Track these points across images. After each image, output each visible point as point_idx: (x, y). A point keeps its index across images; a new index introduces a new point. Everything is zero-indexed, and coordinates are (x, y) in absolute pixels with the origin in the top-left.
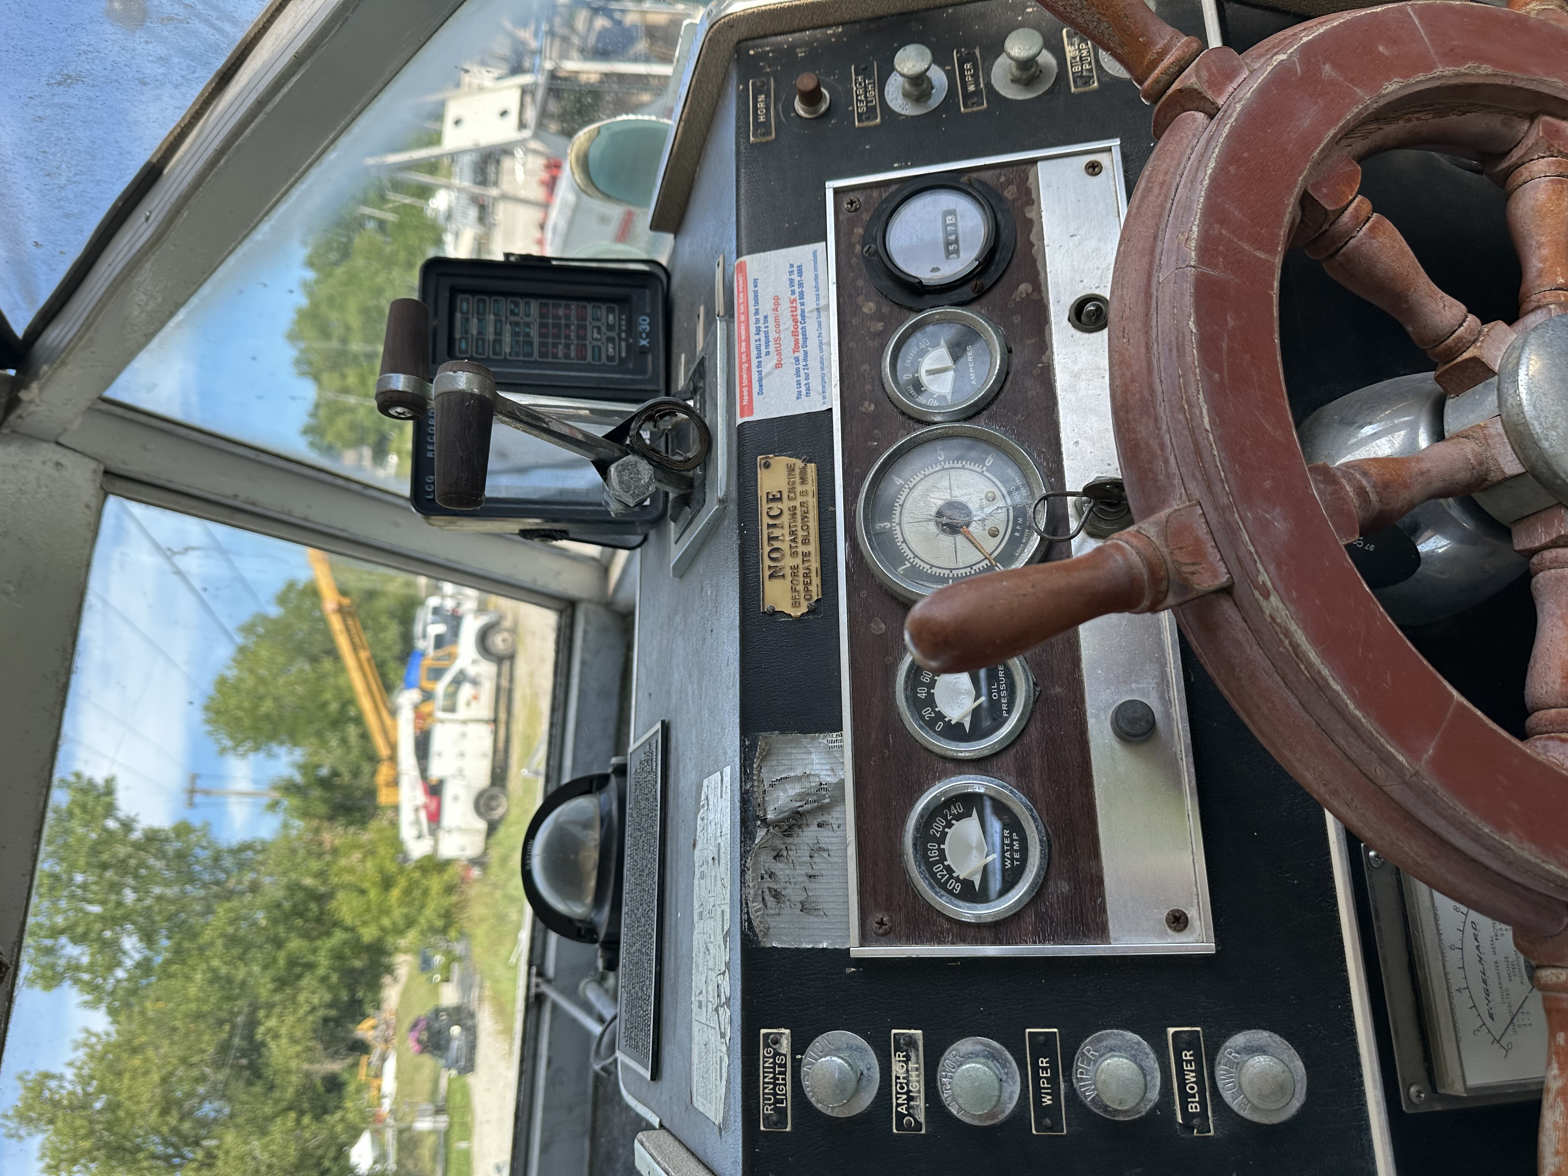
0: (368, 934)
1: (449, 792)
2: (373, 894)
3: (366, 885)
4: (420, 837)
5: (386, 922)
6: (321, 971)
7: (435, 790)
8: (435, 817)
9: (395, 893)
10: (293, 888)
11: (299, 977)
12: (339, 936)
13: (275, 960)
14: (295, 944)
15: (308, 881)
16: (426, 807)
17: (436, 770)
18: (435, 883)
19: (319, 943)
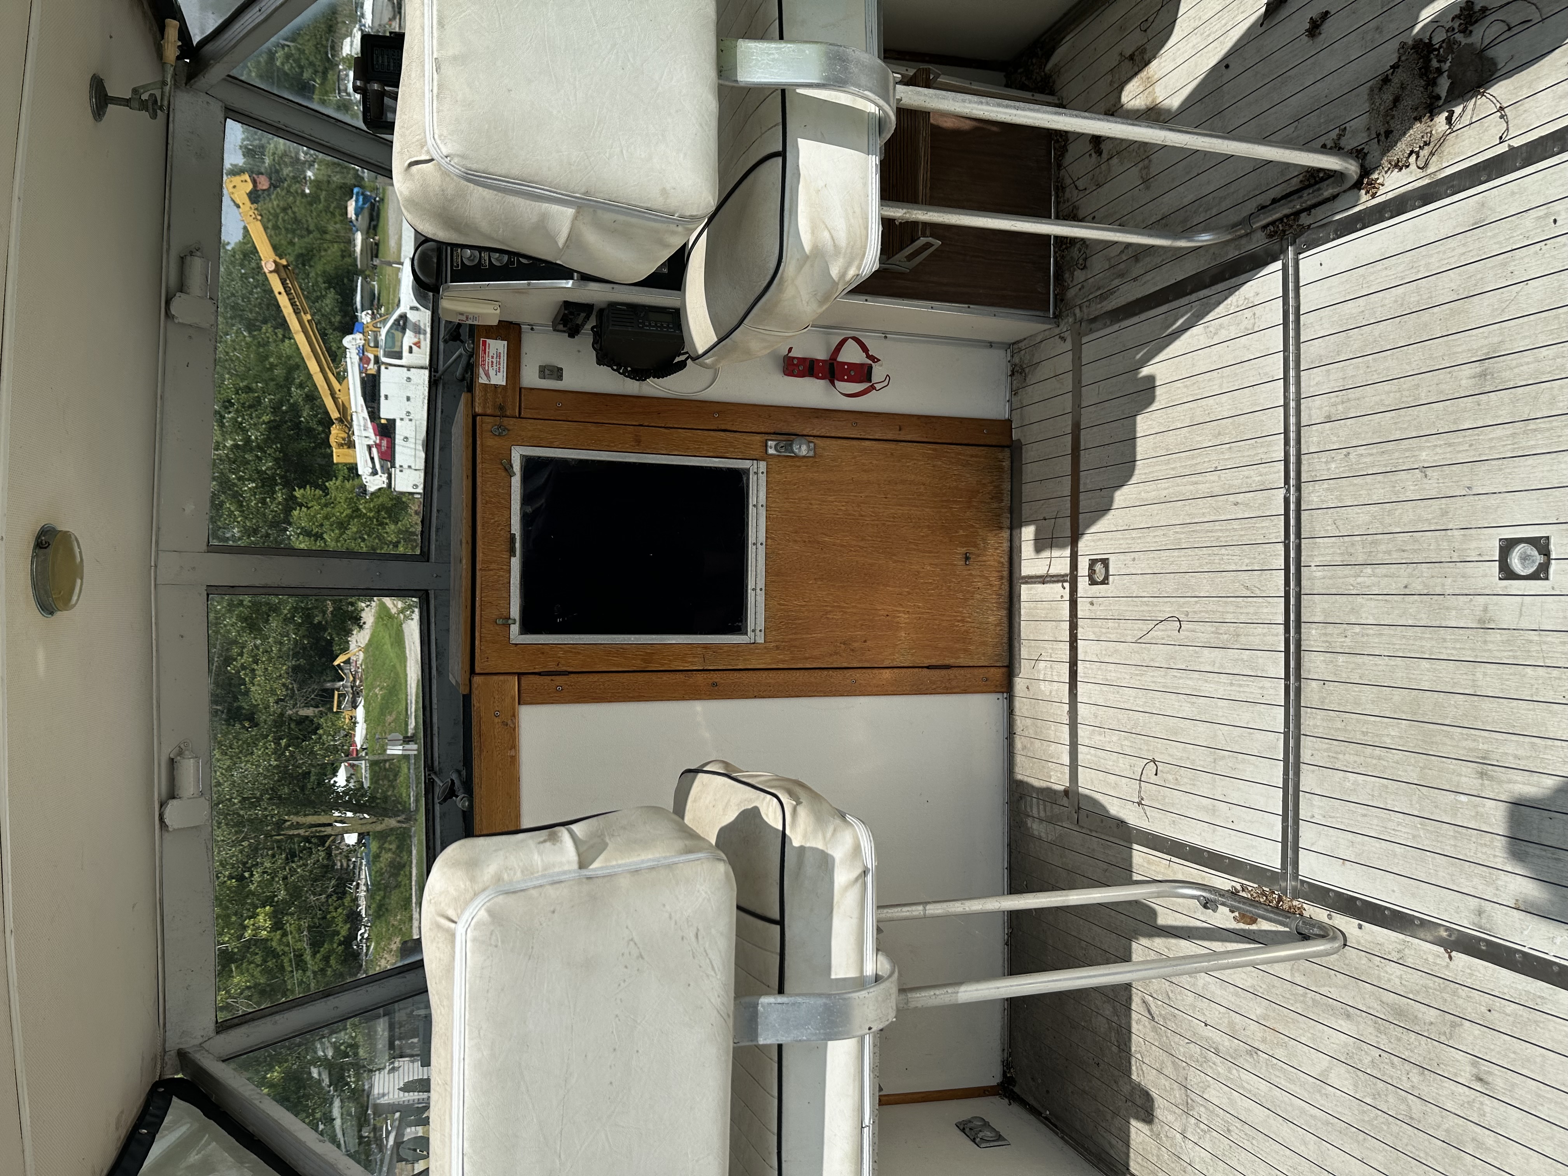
1: (400, 432)
4: (374, 473)
7: (386, 430)
8: (388, 456)
16: (378, 446)
17: (386, 412)
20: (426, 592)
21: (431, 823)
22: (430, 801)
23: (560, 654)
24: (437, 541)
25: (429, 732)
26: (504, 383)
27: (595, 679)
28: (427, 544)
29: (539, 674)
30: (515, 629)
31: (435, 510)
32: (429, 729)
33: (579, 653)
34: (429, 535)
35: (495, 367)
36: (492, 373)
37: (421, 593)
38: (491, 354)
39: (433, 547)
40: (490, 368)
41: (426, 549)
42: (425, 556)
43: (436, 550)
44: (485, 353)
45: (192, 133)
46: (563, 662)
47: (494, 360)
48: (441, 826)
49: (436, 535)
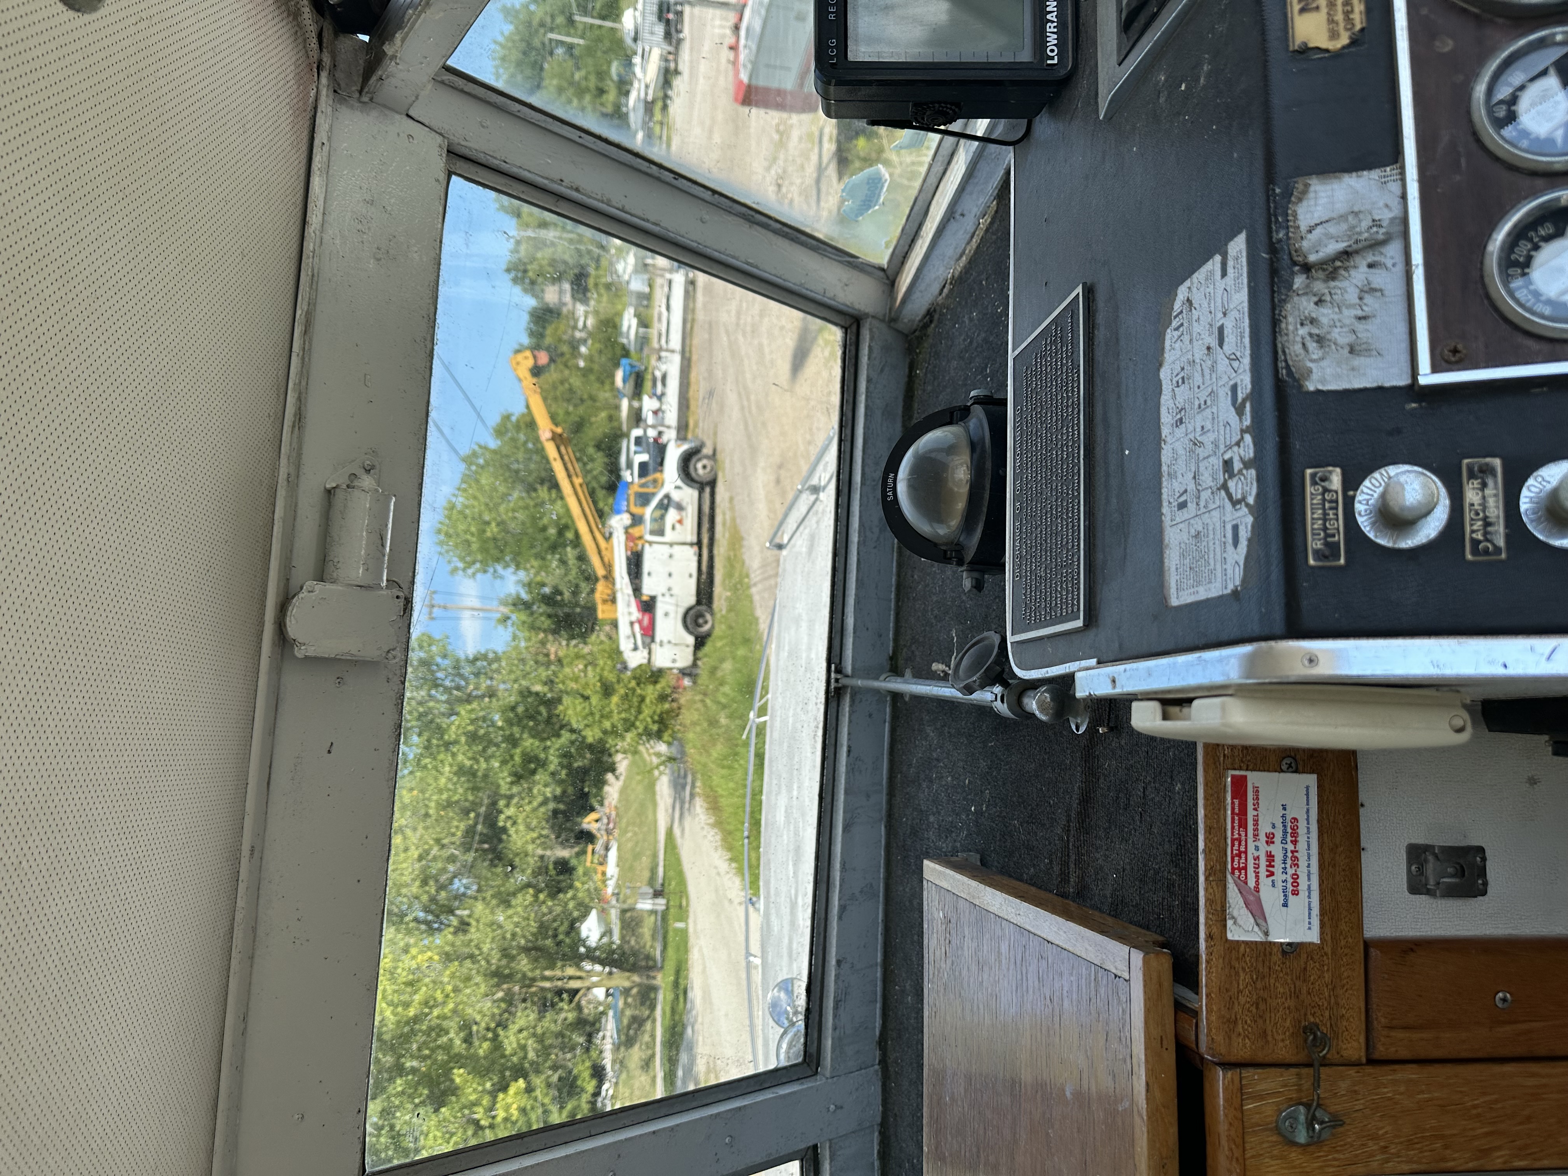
0: (591, 735)
1: (661, 608)
2: (594, 700)
3: (588, 692)
4: (636, 649)
5: (607, 725)
6: (552, 768)
7: (648, 606)
8: (649, 632)
9: (615, 699)
10: (526, 693)
11: (533, 772)
12: (566, 736)
13: (512, 757)
14: (529, 743)
15: (538, 688)
16: (640, 622)
17: (649, 587)
18: (651, 692)
19: (548, 743)
20: (815, 1144)
24: (835, 1029)
26: (1313, 936)
28: (816, 1035)
31: (832, 961)
34: (821, 1015)
35: (1279, 877)
36: (1270, 896)
38: (1265, 828)
39: (828, 1043)
40: (1265, 883)
41: (813, 1049)
42: (810, 1059)
44: (1243, 825)
45: (372, 203)
47: (1276, 849)
49: (835, 1016)
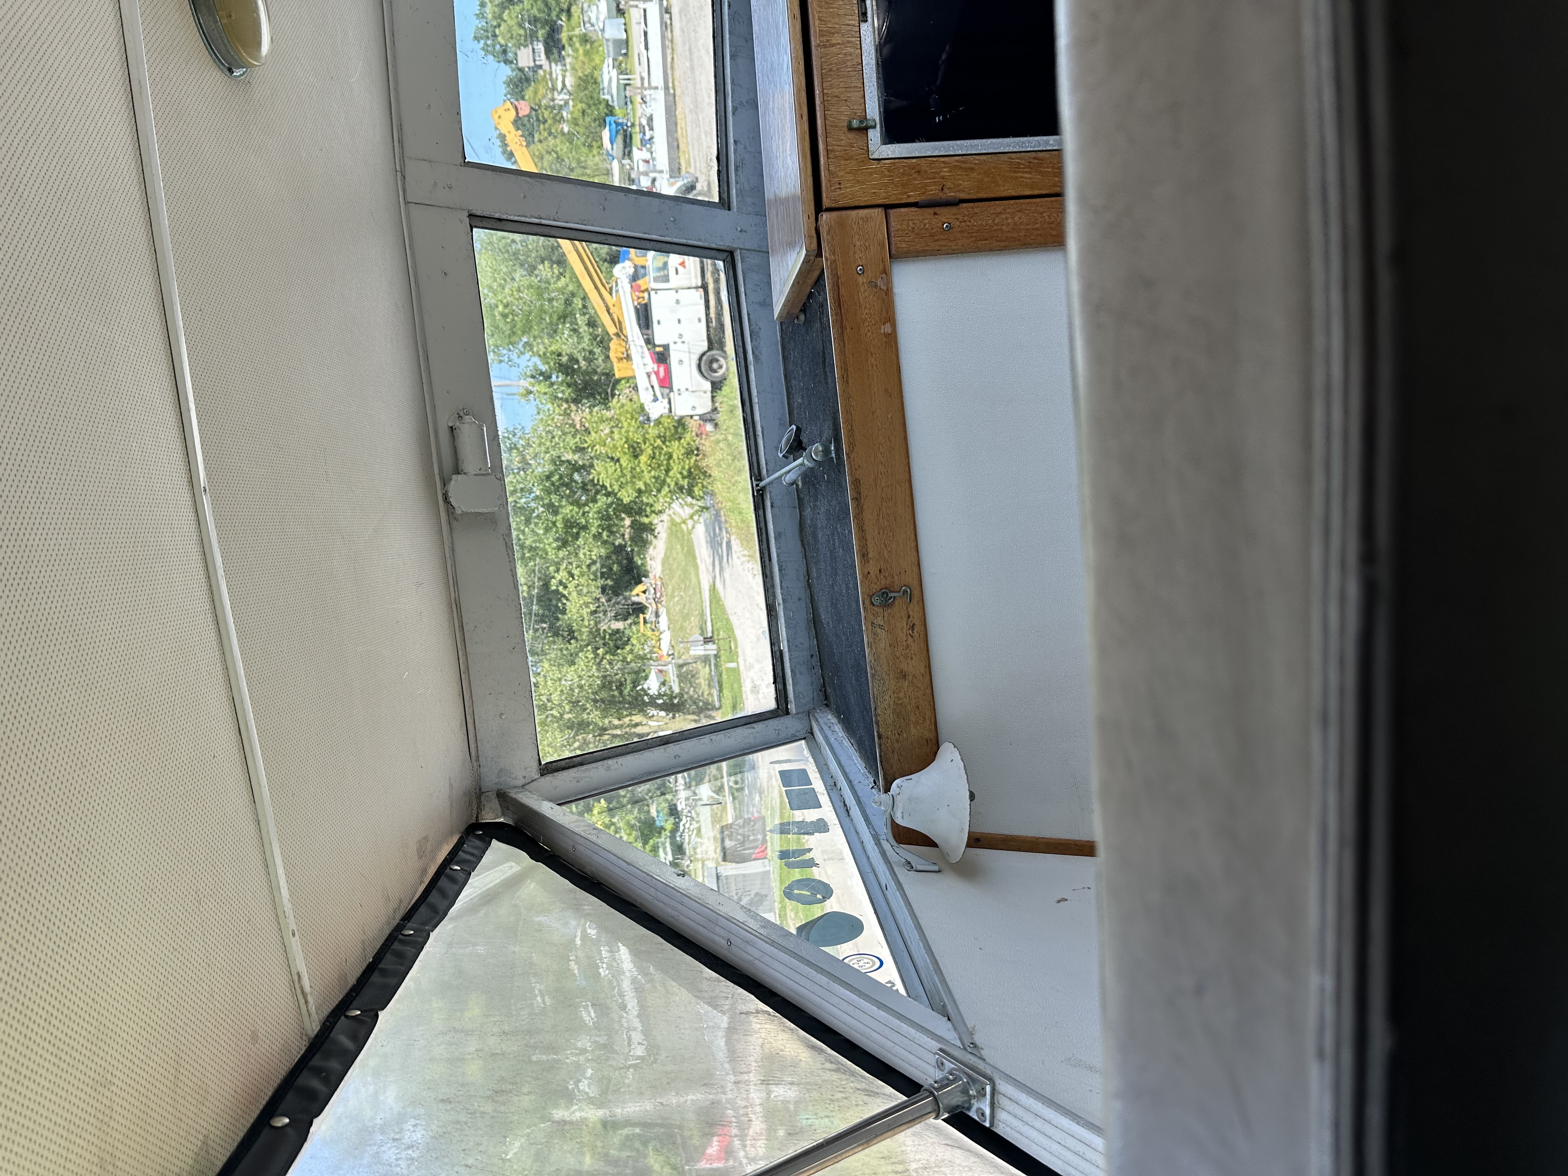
0: (627, 496)
1: (674, 357)
2: (624, 462)
3: (617, 455)
4: (656, 399)
5: (640, 485)
6: (594, 530)
7: (662, 357)
8: (666, 382)
9: (643, 458)
11: (577, 536)
12: (602, 500)
13: (554, 523)
14: (568, 510)
15: (569, 456)
16: (657, 373)
17: (661, 336)
19: (587, 509)
20: (731, 253)
21: (765, 545)
22: (762, 518)
23: (945, 172)
24: (737, 183)
25: (751, 433)
27: (999, 210)
28: (726, 189)
29: (915, 205)
30: (875, 135)
32: (751, 430)
33: (972, 169)
37: (725, 255)
39: (733, 192)
41: (725, 196)
42: (725, 203)
43: (737, 196)
46: (949, 184)
48: (777, 549)
49: (736, 175)
